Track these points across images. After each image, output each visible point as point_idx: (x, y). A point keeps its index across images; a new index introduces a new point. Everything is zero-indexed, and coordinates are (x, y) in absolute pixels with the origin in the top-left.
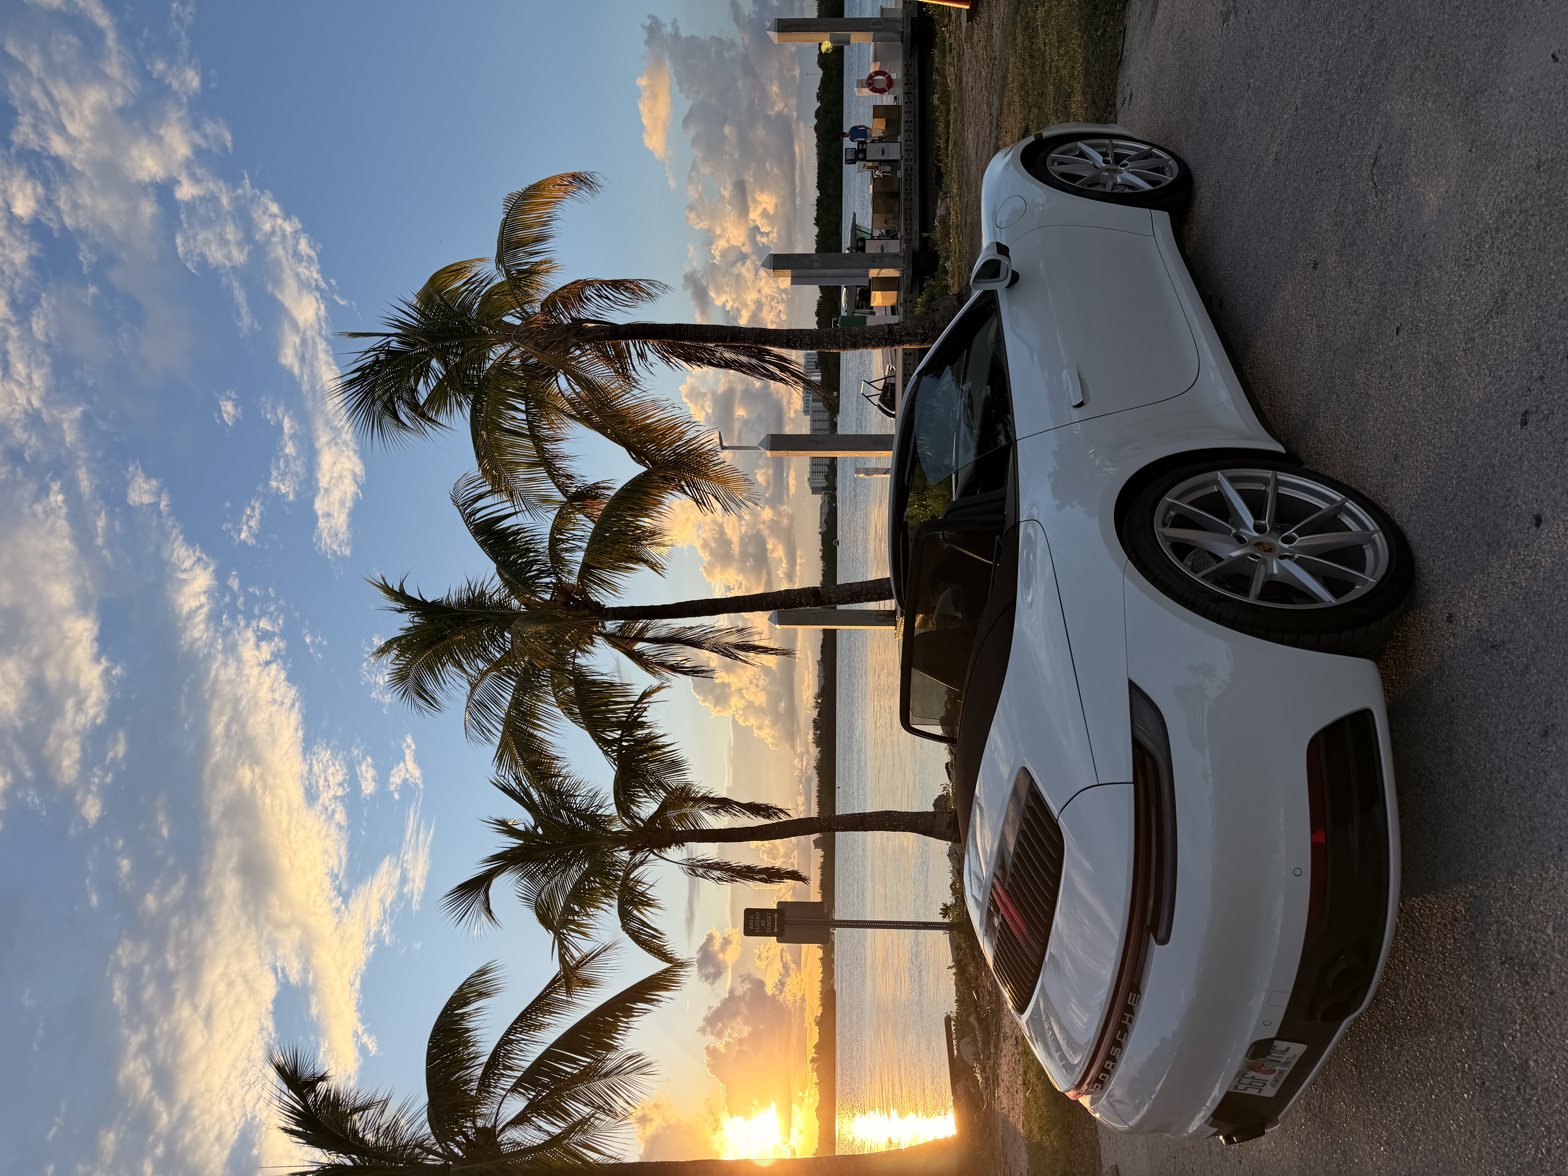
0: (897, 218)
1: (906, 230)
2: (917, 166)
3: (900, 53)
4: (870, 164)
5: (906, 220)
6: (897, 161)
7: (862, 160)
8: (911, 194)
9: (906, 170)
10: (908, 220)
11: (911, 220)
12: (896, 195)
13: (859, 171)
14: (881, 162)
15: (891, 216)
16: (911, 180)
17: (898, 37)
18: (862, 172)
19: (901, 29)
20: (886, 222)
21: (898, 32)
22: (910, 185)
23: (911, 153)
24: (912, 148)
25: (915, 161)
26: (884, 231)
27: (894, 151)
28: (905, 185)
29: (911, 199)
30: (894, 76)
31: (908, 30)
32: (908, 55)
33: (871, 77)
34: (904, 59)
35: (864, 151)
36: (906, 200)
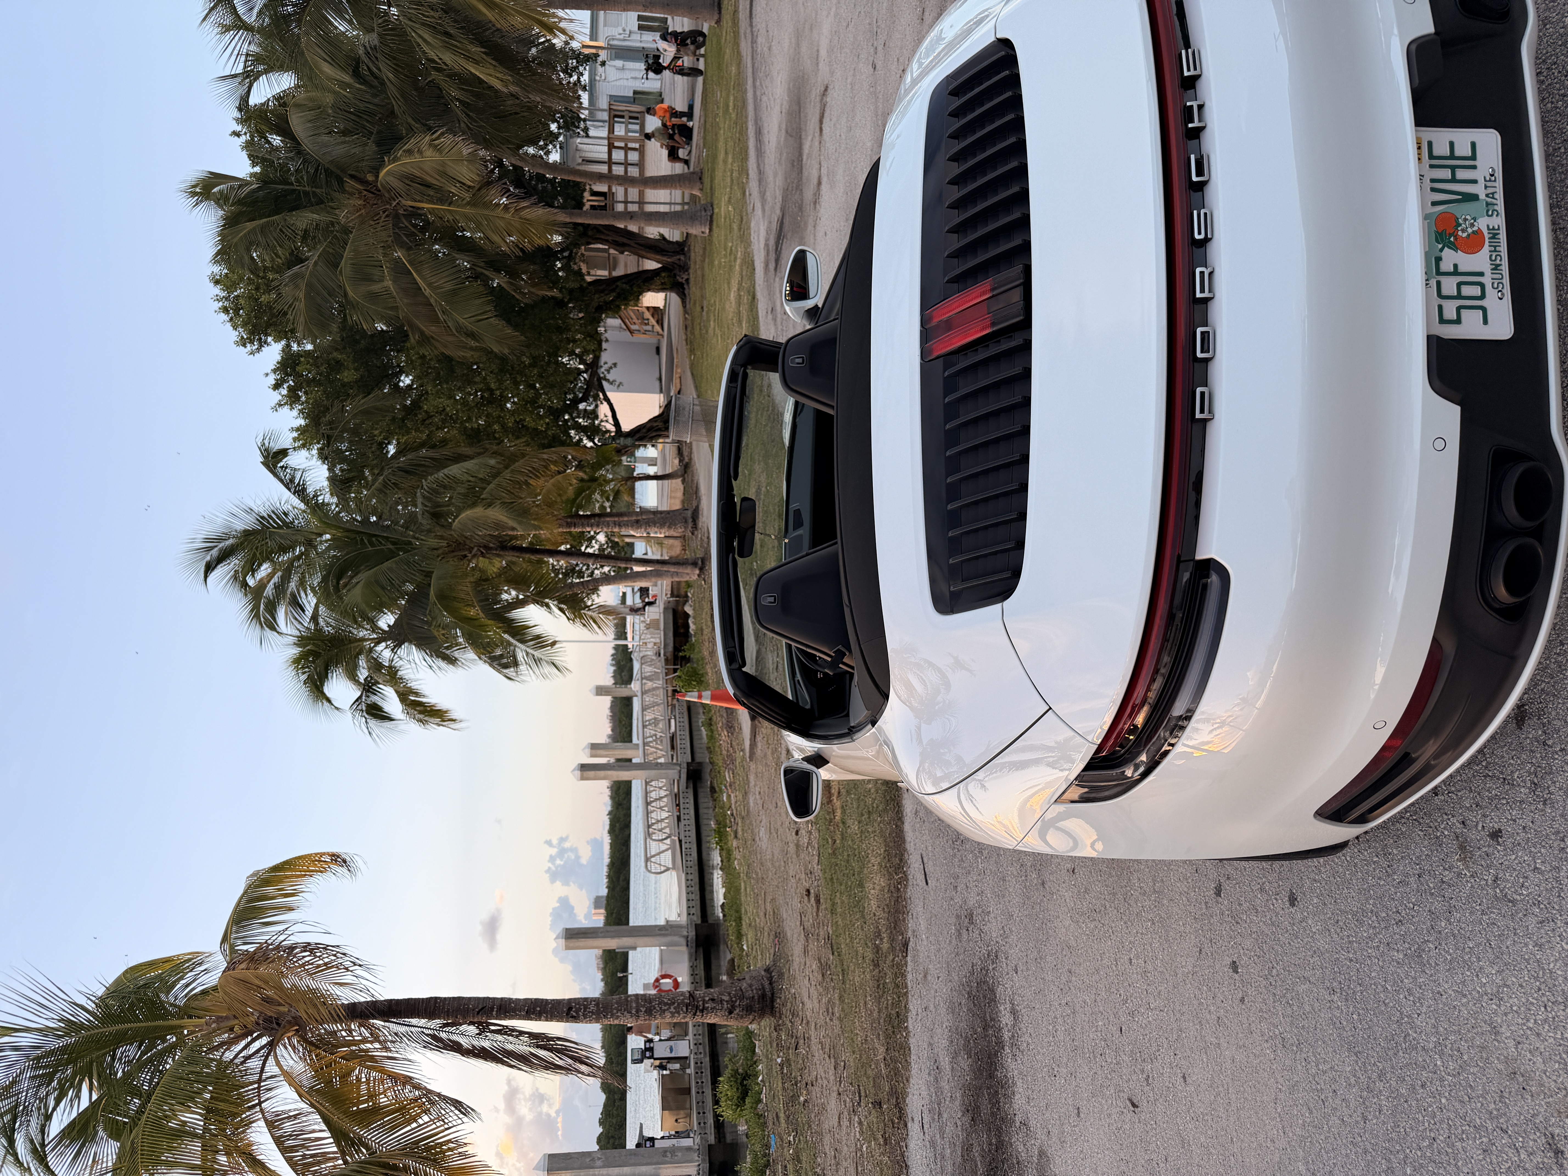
0: (689, 1116)
1: (699, 1124)
2: (708, 1059)
3: (685, 957)
4: (657, 1063)
5: (699, 1113)
6: (686, 1058)
7: (649, 1058)
8: (702, 1088)
9: (696, 1063)
10: (701, 1113)
11: (704, 1113)
12: (688, 1091)
13: (647, 1071)
14: (670, 1060)
15: (682, 1113)
16: (702, 1073)
17: (684, 942)
18: (648, 1071)
19: (685, 933)
20: (676, 1121)
21: (684, 936)
22: (701, 1078)
23: (701, 1047)
24: (701, 1041)
25: (705, 1054)
26: (673, 1133)
27: (683, 1048)
28: (696, 1078)
29: (703, 1092)
30: (680, 980)
31: (692, 934)
32: (693, 957)
33: (657, 980)
34: (690, 960)
35: (651, 1049)
36: (698, 1093)
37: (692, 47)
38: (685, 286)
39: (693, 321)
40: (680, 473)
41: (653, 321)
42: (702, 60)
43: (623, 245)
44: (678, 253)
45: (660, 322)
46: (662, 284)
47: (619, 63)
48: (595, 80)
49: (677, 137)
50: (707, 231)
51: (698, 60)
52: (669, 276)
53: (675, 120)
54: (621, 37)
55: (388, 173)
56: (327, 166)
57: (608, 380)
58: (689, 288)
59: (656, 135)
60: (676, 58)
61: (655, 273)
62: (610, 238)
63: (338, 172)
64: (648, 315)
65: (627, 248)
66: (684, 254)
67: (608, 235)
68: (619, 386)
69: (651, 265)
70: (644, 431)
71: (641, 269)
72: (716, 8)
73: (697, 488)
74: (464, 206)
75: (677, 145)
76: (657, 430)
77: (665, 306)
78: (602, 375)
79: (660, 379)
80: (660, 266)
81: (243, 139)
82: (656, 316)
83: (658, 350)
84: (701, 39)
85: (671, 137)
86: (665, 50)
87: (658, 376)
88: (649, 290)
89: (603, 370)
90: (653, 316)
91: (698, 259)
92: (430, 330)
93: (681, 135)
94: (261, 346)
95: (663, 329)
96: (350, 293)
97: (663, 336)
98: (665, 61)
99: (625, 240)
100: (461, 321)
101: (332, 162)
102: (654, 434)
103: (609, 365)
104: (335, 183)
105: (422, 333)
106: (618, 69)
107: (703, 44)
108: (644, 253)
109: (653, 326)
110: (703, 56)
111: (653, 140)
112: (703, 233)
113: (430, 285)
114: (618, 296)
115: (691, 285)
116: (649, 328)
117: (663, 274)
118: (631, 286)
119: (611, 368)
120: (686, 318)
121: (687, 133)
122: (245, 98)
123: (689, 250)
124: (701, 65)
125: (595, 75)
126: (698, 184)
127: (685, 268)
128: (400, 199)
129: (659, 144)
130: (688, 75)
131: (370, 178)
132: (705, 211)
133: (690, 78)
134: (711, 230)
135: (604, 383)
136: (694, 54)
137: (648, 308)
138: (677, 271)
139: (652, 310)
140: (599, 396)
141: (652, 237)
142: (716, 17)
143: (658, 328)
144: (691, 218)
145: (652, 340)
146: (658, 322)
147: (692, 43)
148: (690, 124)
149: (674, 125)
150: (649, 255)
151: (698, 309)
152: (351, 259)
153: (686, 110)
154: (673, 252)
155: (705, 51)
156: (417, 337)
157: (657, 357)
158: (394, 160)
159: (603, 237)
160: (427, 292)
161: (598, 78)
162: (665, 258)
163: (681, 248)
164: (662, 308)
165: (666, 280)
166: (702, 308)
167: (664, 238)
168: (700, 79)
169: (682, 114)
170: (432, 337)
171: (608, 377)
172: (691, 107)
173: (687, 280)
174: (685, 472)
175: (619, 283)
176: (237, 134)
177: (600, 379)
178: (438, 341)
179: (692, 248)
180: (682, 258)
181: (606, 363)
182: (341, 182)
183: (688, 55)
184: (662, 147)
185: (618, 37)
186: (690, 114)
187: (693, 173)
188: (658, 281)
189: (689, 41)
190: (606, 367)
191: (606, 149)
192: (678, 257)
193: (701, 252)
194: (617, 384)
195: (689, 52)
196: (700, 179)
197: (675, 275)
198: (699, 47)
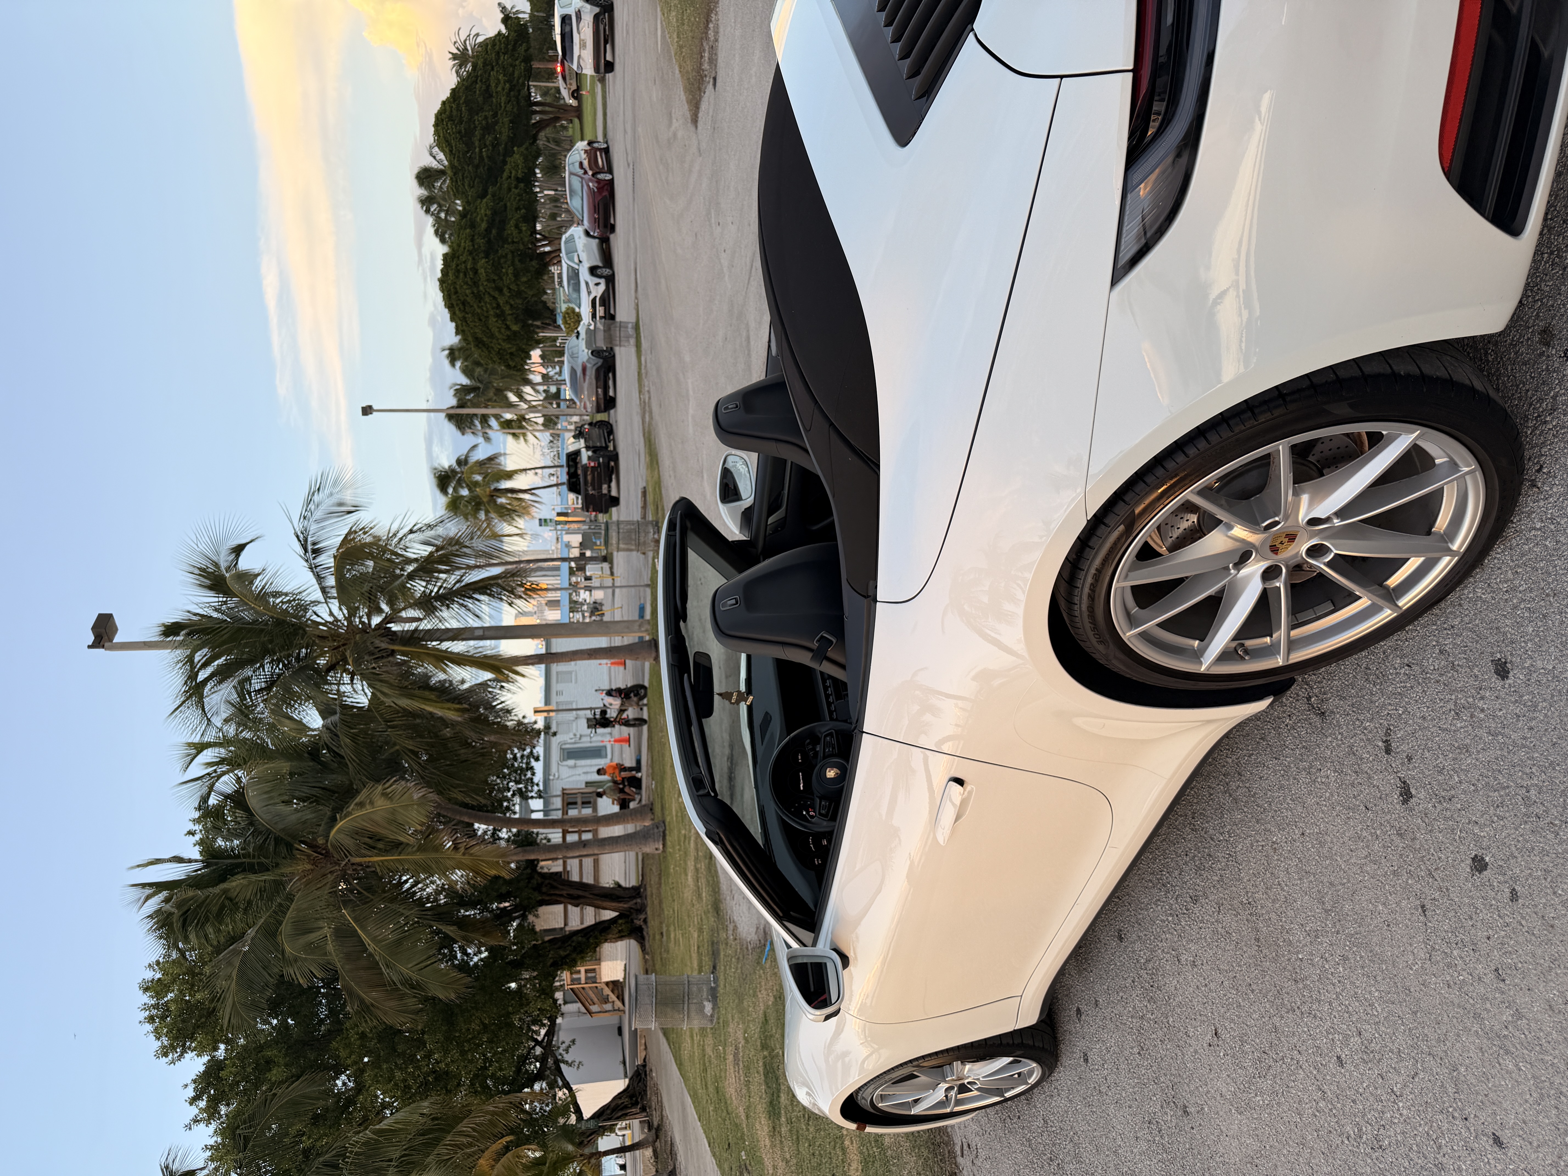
37: (635, 699)
38: (644, 927)
39: (653, 957)
40: (651, 1139)
41: (613, 997)
42: (645, 709)
43: (578, 897)
44: (634, 897)
45: (621, 998)
46: (620, 931)
47: (571, 762)
48: (549, 779)
49: (627, 790)
50: (661, 847)
51: (641, 709)
52: (626, 922)
53: (624, 774)
54: (573, 741)
55: (339, 831)
56: (278, 833)
57: (566, 1063)
58: (647, 927)
59: (607, 792)
60: (621, 711)
61: (613, 921)
62: (564, 893)
63: (289, 839)
64: (607, 991)
65: (582, 900)
66: (641, 897)
67: (563, 890)
68: (578, 1067)
69: (608, 915)
70: (609, 1112)
71: (598, 921)
72: (653, 648)
73: (672, 1144)
74: (413, 853)
75: (627, 797)
76: (622, 1109)
77: (625, 978)
78: (560, 1057)
79: (624, 1063)
80: (617, 914)
81: (198, 837)
82: (616, 992)
83: (620, 1031)
84: (643, 691)
85: (622, 791)
86: (611, 704)
87: (621, 1059)
88: (606, 941)
89: (561, 1051)
90: (613, 991)
91: (654, 891)
92: (371, 996)
93: (630, 786)
94: (181, 1055)
95: (623, 1004)
96: (288, 949)
97: (624, 1011)
98: (612, 714)
99: (580, 893)
100: (405, 971)
101: (283, 830)
102: (620, 1114)
103: (567, 1044)
104: (283, 850)
105: (362, 1001)
106: (570, 767)
107: (645, 696)
108: (599, 903)
109: (613, 1002)
110: (646, 705)
111: (604, 797)
112: (657, 849)
113: (374, 940)
114: (575, 949)
115: (649, 924)
116: (608, 1007)
117: (620, 921)
118: (588, 939)
119: (569, 1046)
120: (646, 961)
121: (636, 783)
122: (205, 799)
123: (645, 889)
124: (645, 716)
125: (549, 775)
126: (650, 814)
127: (642, 909)
128: (350, 857)
129: (610, 801)
130: (633, 725)
131: (321, 841)
132: (658, 828)
133: (636, 729)
134: (664, 845)
135: (562, 1066)
136: (638, 704)
137: (607, 984)
138: (634, 916)
139: (611, 986)
140: (556, 1082)
141: (607, 886)
142: (654, 655)
143: (618, 1004)
144: (644, 836)
145: (612, 1019)
146: (618, 997)
147: (635, 696)
148: (639, 775)
149: (623, 778)
150: (605, 904)
151: (658, 937)
152: (292, 918)
153: (634, 764)
154: (629, 898)
155: (648, 701)
156: (356, 1007)
157: (619, 1038)
158: (346, 816)
159: (557, 892)
160: (371, 947)
161: (551, 777)
162: (621, 905)
163: (636, 892)
164: (621, 980)
165: (623, 926)
166: (662, 933)
167: (619, 886)
168: (645, 728)
169: (631, 769)
170: (372, 1005)
171: (567, 1057)
172: (639, 762)
173: (645, 921)
174: (657, 1137)
175: (574, 938)
176: (191, 833)
177: (557, 1062)
178: (378, 1008)
179: (648, 886)
180: (639, 900)
181: (563, 1042)
182: (290, 847)
183: (632, 706)
184: (613, 803)
185: (570, 741)
186: (638, 768)
187: (645, 806)
188: (615, 929)
189: (632, 695)
190: (564, 1046)
191: (561, 835)
192: (634, 901)
193: (657, 879)
194: (576, 1064)
195: (633, 703)
196: (651, 809)
197: (632, 921)
198: (642, 698)
